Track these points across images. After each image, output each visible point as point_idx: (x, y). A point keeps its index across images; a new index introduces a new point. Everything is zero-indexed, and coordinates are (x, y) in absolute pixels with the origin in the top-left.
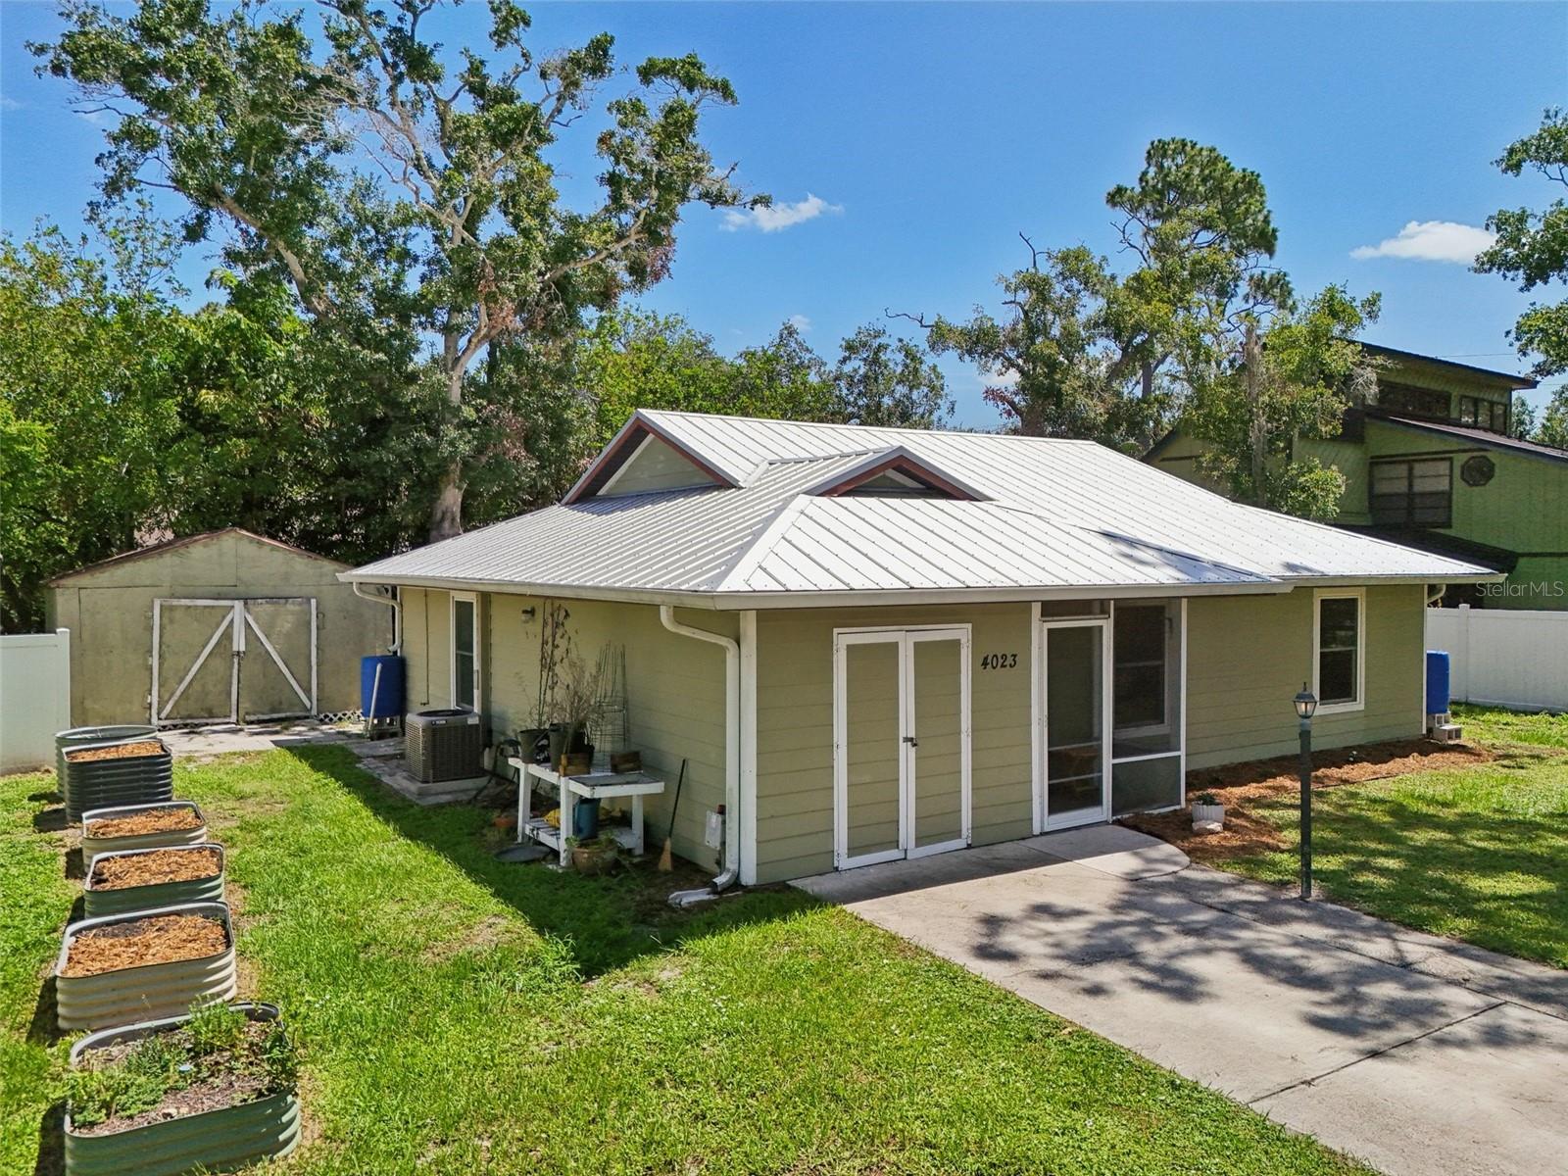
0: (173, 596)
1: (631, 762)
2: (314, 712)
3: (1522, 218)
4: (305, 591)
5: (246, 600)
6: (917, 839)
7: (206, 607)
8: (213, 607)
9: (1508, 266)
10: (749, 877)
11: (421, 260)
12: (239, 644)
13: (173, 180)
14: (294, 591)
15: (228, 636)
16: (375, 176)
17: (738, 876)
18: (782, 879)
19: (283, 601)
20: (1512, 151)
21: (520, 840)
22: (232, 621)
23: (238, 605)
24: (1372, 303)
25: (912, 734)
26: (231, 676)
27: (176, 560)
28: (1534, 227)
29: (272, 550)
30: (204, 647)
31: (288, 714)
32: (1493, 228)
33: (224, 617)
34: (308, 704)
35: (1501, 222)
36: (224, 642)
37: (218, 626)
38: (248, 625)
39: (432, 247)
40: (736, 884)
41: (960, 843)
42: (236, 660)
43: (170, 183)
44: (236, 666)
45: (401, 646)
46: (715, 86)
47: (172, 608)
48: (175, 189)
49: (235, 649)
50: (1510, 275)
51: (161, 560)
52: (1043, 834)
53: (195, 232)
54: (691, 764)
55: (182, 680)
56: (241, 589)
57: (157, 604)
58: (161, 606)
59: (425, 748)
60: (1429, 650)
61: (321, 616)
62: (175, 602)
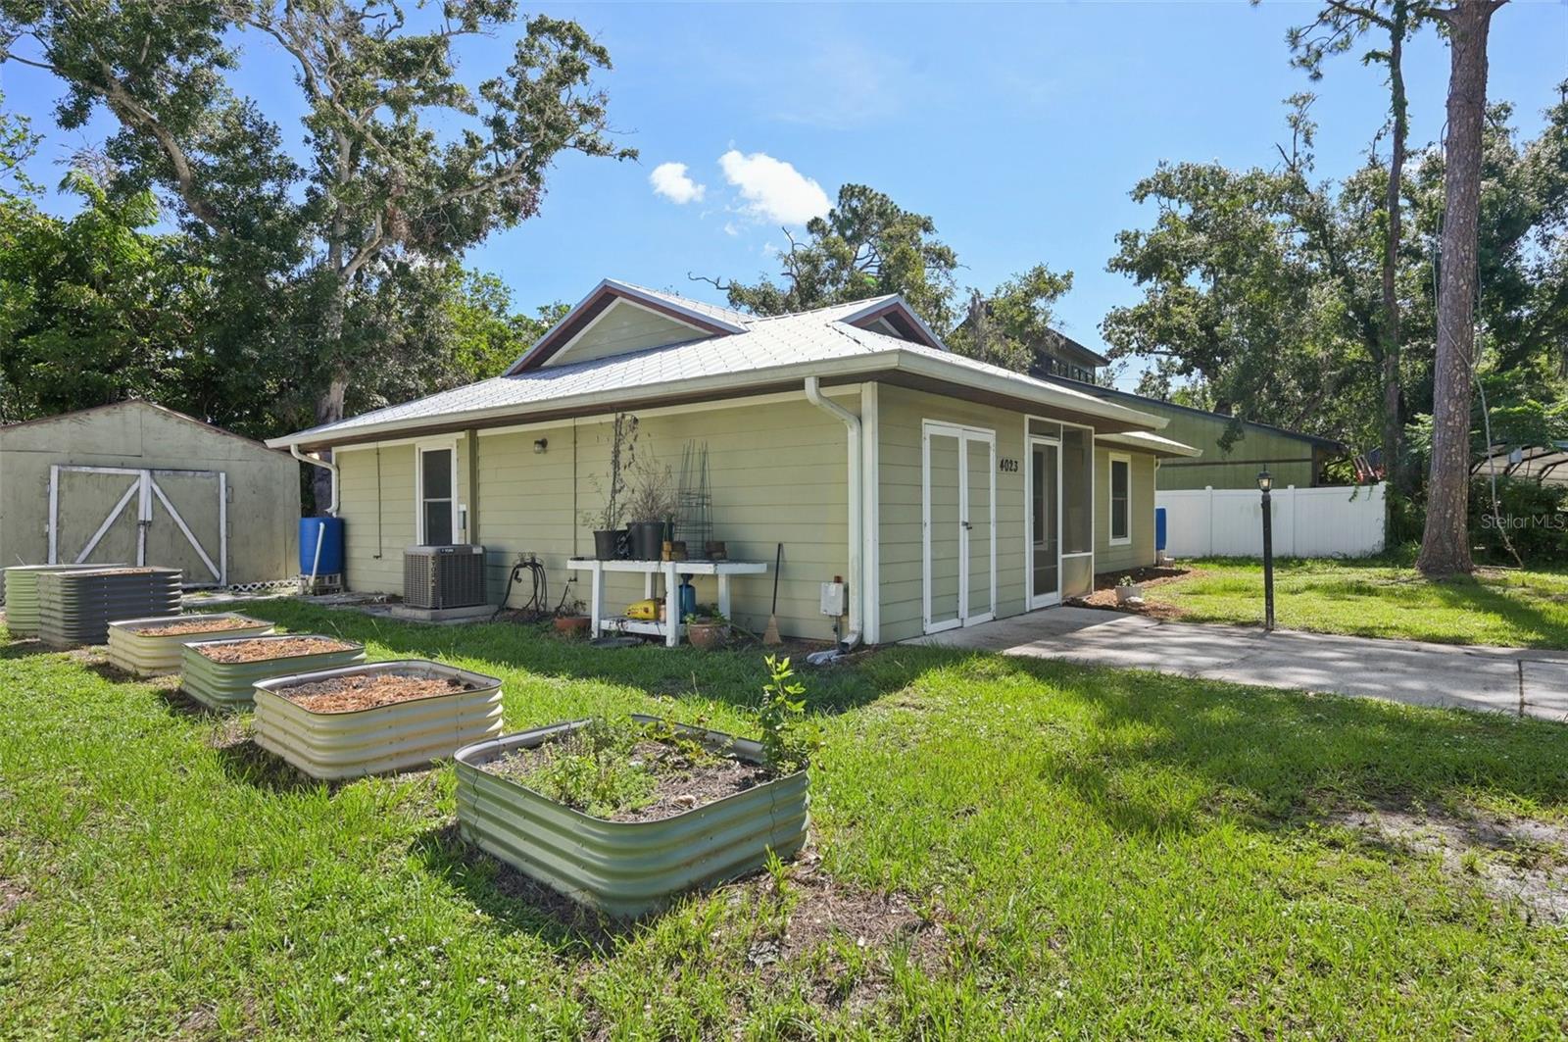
0: (72, 464)
1: (714, 551)
2: (224, 583)
3: (1137, 237)
4: (213, 465)
5: (152, 470)
6: (969, 610)
7: (109, 475)
8: (117, 475)
9: (1130, 267)
10: (871, 637)
11: (309, 174)
12: (145, 512)
13: (54, 60)
14: (202, 465)
15: (133, 504)
16: (251, 100)
17: (861, 636)
18: (894, 640)
19: (191, 474)
20: (1141, 186)
21: (595, 635)
22: (138, 490)
23: (145, 474)
24: (1068, 277)
25: (967, 521)
26: (137, 546)
27: (75, 426)
28: (1142, 243)
29: (179, 423)
30: (107, 516)
31: (198, 585)
32: (1119, 242)
33: (129, 487)
34: (217, 575)
35: (1125, 238)
36: (130, 511)
37: (123, 495)
38: (154, 495)
39: (318, 166)
40: (861, 645)
41: (988, 616)
42: (142, 530)
43: (47, 62)
44: (142, 536)
45: (338, 510)
46: (594, 51)
47: (71, 475)
48: (54, 71)
49: (141, 518)
50: (1129, 274)
51: (57, 426)
52: (1032, 611)
53: (72, 118)
54: (785, 547)
55: (82, 549)
56: (147, 460)
57: (55, 470)
58: (59, 471)
59: (435, 575)
60: (1156, 507)
61: (230, 490)
62: (75, 469)
